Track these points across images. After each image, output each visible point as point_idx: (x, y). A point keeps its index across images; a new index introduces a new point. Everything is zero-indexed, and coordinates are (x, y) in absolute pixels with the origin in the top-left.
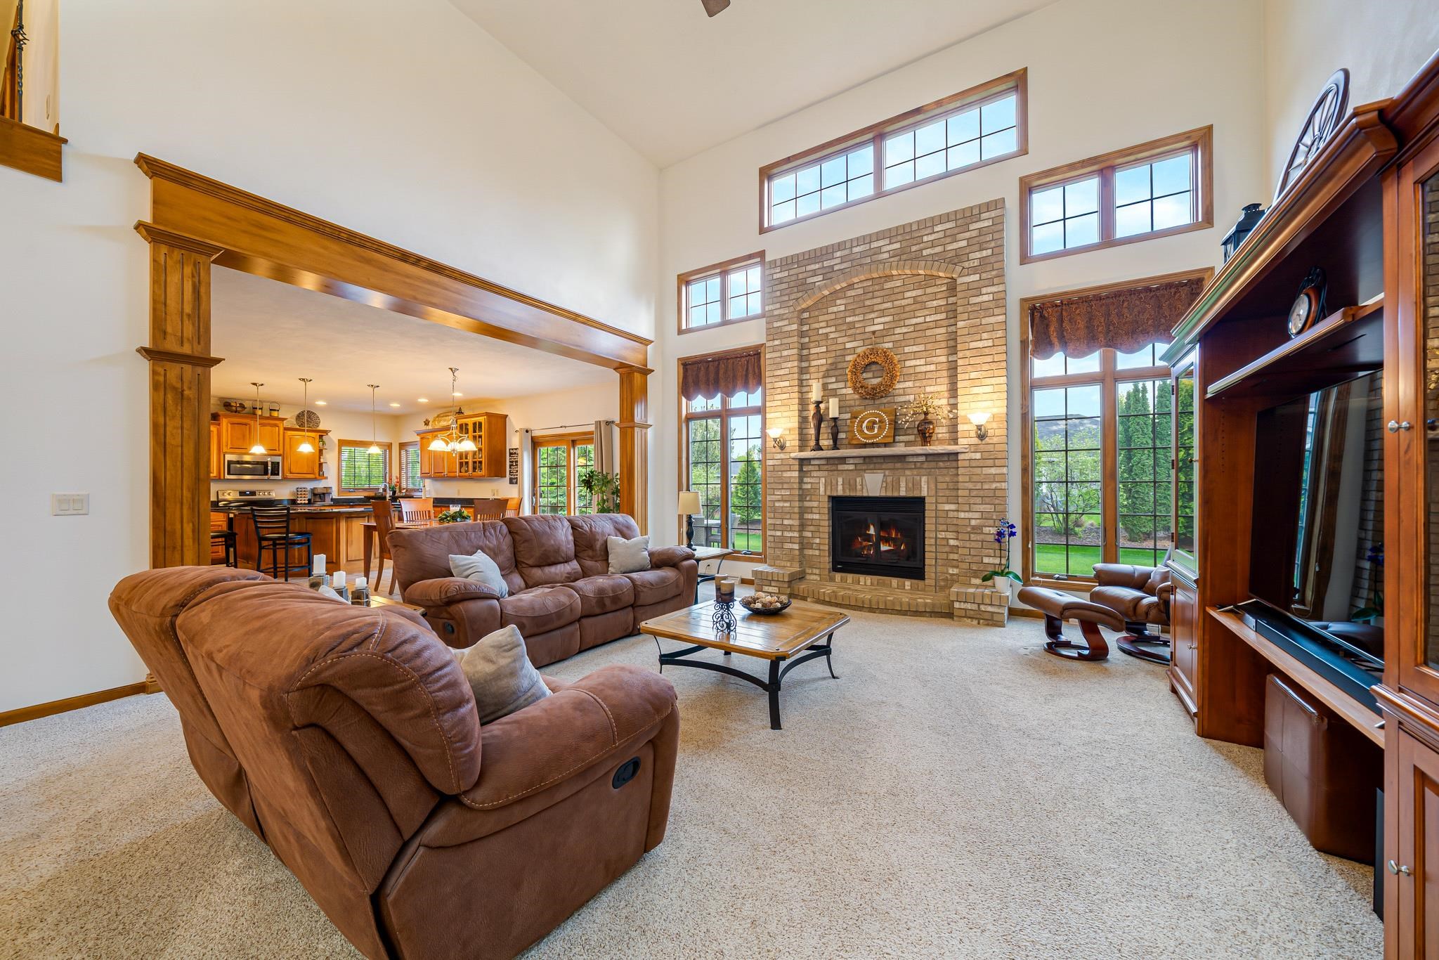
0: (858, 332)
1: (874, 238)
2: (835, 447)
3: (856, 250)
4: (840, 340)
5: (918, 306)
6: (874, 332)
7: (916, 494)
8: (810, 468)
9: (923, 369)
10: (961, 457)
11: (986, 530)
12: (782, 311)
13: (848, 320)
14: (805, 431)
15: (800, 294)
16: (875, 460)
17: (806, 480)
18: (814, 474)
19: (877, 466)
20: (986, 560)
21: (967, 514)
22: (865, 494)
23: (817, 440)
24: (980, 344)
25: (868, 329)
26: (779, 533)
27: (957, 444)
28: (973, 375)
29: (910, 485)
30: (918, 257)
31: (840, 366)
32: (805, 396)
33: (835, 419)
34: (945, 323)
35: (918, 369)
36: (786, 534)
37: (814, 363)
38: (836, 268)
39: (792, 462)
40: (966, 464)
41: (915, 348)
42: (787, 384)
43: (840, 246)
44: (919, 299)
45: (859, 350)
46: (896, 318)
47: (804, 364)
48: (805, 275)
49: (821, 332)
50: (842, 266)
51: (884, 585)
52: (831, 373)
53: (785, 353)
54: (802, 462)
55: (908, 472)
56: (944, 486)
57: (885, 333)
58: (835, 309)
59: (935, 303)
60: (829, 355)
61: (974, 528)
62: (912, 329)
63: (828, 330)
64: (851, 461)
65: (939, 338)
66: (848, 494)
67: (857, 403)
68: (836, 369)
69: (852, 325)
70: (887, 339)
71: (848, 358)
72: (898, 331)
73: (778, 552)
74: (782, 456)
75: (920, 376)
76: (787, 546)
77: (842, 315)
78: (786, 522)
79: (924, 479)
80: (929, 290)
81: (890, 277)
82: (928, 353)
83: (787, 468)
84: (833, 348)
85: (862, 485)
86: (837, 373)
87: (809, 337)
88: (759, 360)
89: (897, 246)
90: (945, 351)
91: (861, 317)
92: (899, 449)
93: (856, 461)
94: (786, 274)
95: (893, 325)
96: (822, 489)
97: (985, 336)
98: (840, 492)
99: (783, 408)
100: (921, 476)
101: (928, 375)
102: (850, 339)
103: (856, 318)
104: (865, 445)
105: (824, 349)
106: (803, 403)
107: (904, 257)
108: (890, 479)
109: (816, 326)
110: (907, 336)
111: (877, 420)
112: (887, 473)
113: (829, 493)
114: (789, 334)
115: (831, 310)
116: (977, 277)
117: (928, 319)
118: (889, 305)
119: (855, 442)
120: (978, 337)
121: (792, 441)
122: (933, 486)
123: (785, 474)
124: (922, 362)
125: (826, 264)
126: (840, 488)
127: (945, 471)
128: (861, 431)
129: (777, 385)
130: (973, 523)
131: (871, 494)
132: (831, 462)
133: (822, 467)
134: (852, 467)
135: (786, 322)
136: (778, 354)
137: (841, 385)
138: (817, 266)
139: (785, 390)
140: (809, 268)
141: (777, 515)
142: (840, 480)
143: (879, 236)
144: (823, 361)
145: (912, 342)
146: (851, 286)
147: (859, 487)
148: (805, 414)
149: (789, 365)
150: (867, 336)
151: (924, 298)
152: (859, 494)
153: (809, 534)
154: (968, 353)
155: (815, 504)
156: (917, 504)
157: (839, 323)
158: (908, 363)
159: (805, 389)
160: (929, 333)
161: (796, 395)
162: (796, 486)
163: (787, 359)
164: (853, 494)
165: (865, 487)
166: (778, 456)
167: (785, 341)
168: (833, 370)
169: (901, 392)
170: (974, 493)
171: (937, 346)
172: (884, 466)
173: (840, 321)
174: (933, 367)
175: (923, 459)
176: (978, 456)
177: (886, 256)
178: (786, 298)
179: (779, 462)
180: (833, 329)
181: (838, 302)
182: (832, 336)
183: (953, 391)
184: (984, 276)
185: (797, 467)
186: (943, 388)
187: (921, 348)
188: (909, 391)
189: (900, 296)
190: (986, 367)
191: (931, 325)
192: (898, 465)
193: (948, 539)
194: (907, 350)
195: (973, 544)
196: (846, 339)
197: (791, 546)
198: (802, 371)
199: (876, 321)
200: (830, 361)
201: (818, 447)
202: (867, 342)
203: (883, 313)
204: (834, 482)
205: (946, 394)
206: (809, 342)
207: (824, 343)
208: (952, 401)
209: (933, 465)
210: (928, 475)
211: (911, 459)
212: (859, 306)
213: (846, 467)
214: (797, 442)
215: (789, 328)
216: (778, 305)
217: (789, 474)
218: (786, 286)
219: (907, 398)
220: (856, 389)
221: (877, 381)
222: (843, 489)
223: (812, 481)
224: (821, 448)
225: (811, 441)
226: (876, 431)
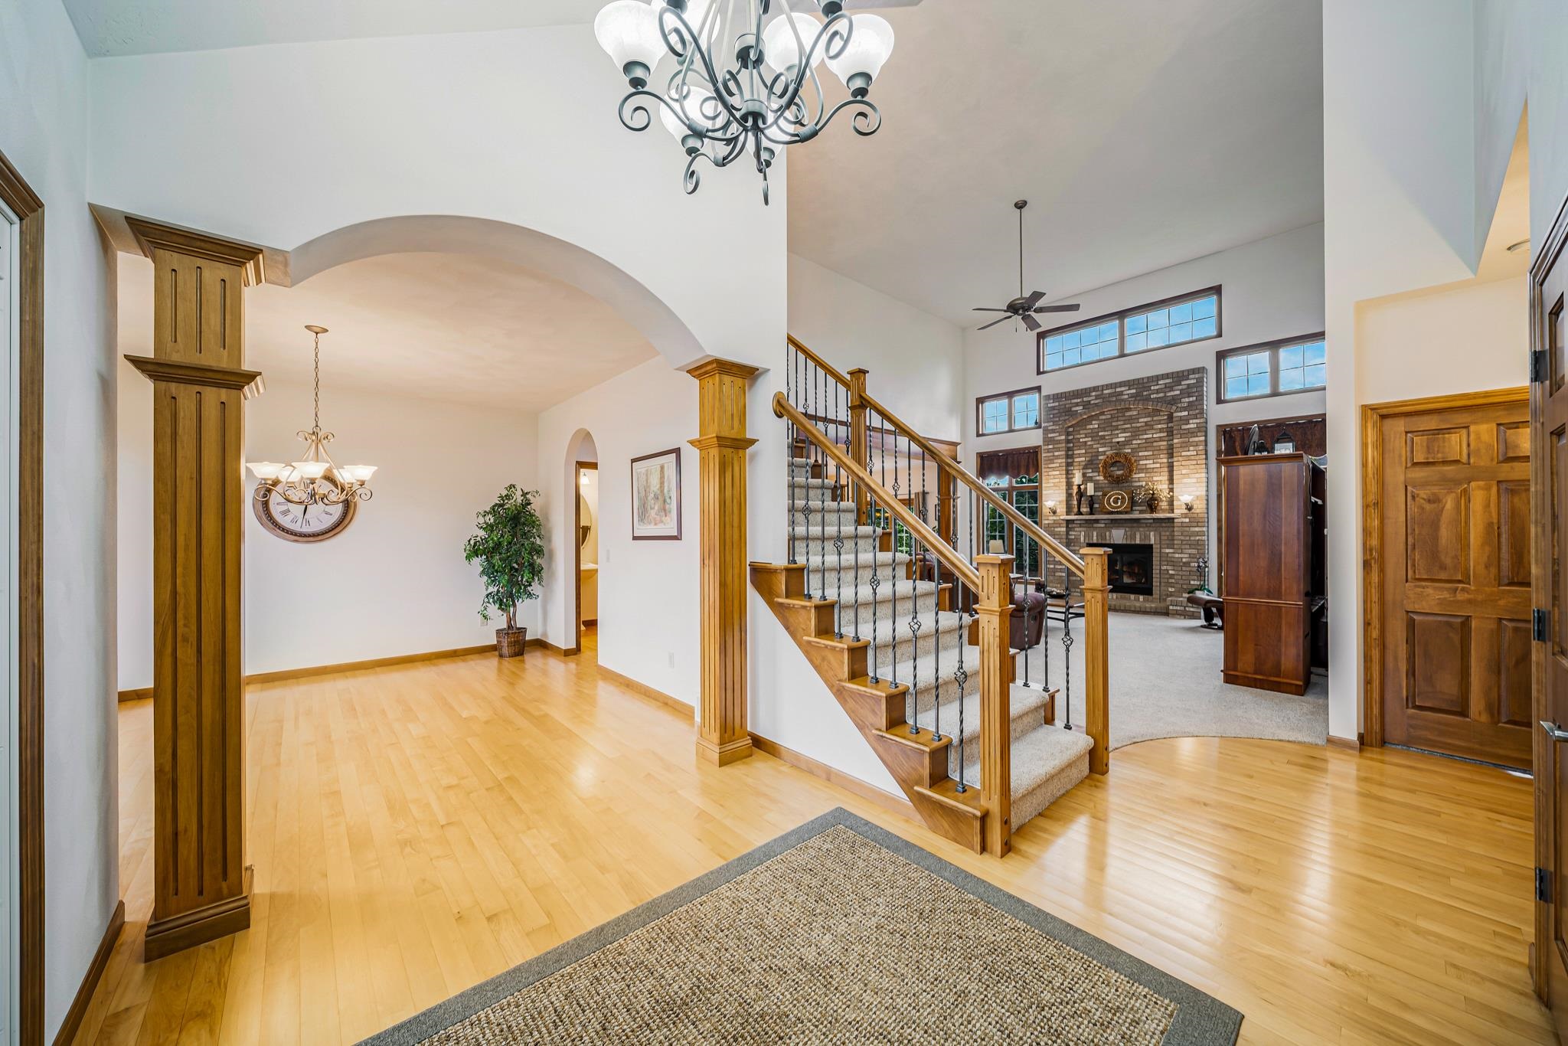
0: (1107, 441)
1: (1118, 385)
2: (1091, 513)
3: (1105, 392)
4: (1095, 446)
5: (1148, 428)
6: (1118, 442)
7: (1147, 542)
8: (1074, 525)
9: (1152, 466)
10: (1176, 521)
11: (1192, 564)
12: (1054, 427)
13: (1100, 434)
14: (1070, 502)
15: (1067, 417)
16: (1119, 521)
17: (1070, 533)
18: (1077, 529)
19: (1120, 525)
20: (1192, 582)
21: (1180, 555)
22: (1112, 542)
23: (1079, 508)
24: (1188, 453)
25: (1114, 440)
26: (1052, 566)
27: (1173, 513)
28: (1184, 472)
29: (1143, 537)
30: (1148, 399)
31: (1095, 462)
32: (1070, 480)
33: (1091, 496)
34: (1166, 439)
35: (1148, 466)
37: (1076, 460)
38: (1092, 402)
39: (1061, 522)
40: (1180, 525)
41: (1146, 453)
42: (1058, 473)
43: (1095, 389)
44: (1149, 423)
45: (1108, 453)
46: (1133, 434)
47: (1070, 460)
48: (1070, 405)
49: (1081, 440)
50: (1096, 402)
51: (1125, 598)
52: (1089, 466)
53: (1056, 454)
54: (1068, 521)
55: (1141, 529)
56: (1166, 538)
57: (1126, 443)
58: (1091, 427)
59: (1159, 426)
60: (1087, 455)
61: (1184, 563)
62: (1144, 441)
63: (1086, 439)
64: (1103, 522)
65: (1162, 447)
67: (1107, 486)
68: (1092, 464)
69: (1103, 437)
70: (1127, 447)
71: (1101, 458)
72: (1134, 442)
74: (1055, 518)
75: (1149, 470)
76: (1057, 574)
77: (1096, 430)
79: (1152, 533)
80: (1155, 418)
81: (1129, 409)
82: (1154, 456)
83: (1058, 525)
84: (1090, 451)
85: (1110, 537)
86: (1093, 466)
87: (1073, 443)
88: (1037, 456)
89: (1134, 391)
90: (1166, 456)
91: (1109, 433)
92: (1136, 515)
93: (1106, 522)
94: (1057, 404)
95: (1131, 438)
96: (1082, 539)
97: (1191, 448)
99: (1055, 488)
100: (1150, 532)
101: (1155, 470)
102: (1101, 446)
103: (1106, 433)
104: (1112, 513)
105: (1084, 451)
106: (1069, 485)
107: (1138, 398)
108: (1129, 533)
109: (1078, 436)
110: (1140, 445)
111: (1120, 497)
112: (1127, 529)
113: (1087, 541)
114: (1059, 442)
115: (1088, 427)
116: (1186, 413)
117: (1155, 436)
118: (1129, 426)
119: (1105, 510)
120: (1187, 449)
121: (1061, 509)
122: (1158, 538)
123: (1056, 529)
124: (1151, 462)
125: (1085, 399)
126: (1095, 538)
127: (1166, 529)
128: (1109, 504)
129: (1050, 473)
130: (1184, 560)
131: (1116, 543)
132: (1089, 522)
133: (1082, 525)
134: (1103, 525)
135: (1057, 434)
136: (1051, 454)
137: (1096, 474)
138: (1079, 400)
139: (1056, 477)
140: (1073, 401)
142: (1095, 534)
143: (1121, 384)
144: (1083, 459)
145: (1144, 449)
146: (1103, 413)
147: (1108, 538)
148: (1070, 491)
149: (1059, 461)
150: (1114, 444)
151: (1152, 423)
152: (1108, 542)
154: (1180, 458)
156: (1148, 549)
157: (1094, 435)
158: (1141, 462)
159: (1070, 476)
160: (1155, 444)
161: (1064, 480)
162: (1064, 537)
163: (1058, 457)
164: (1104, 542)
165: (1112, 538)
166: (1052, 518)
167: (1056, 446)
168: (1091, 464)
169: (1137, 480)
170: (1184, 542)
171: (1160, 452)
172: (1125, 526)
173: (1095, 434)
174: (1158, 465)
175: (1152, 521)
176: (1187, 520)
177: (1126, 397)
178: (1057, 419)
179: (1051, 522)
180: (1090, 439)
181: (1094, 422)
182: (1089, 443)
183: (1171, 481)
184: (1191, 413)
185: (1065, 525)
186: (1165, 478)
187: (1151, 453)
188: (1142, 479)
189: (1136, 421)
190: (1192, 467)
191: (1157, 439)
192: (1135, 525)
193: (1167, 570)
194: (1140, 454)
195: (1184, 573)
196: (1099, 446)
197: (1060, 574)
198: (1068, 465)
199: (1119, 435)
200: (1087, 459)
201: (1079, 513)
202: (1114, 448)
203: (1124, 431)
204: (1091, 534)
205: (1167, 482)
206: (1074, 447)
207: (1083, 447)
208: (1171, 486)
209: (1158, 525)
210: (1155, 531)
211: (1143, 521)
212: (1107, 425)
213: (1099, 525)
214: (1065, 510)
215: (1059, 438)
216: (1051, 424)
217: (1059, 529)
218: (1056, 411)
219: (1141, 484)
220: (1106, 477)
221: (1120, 473)
222: (1097, 539)
223: (1075, 533)
224: (1082, 514)
225: (1075, 511)
226: (1119, 504)
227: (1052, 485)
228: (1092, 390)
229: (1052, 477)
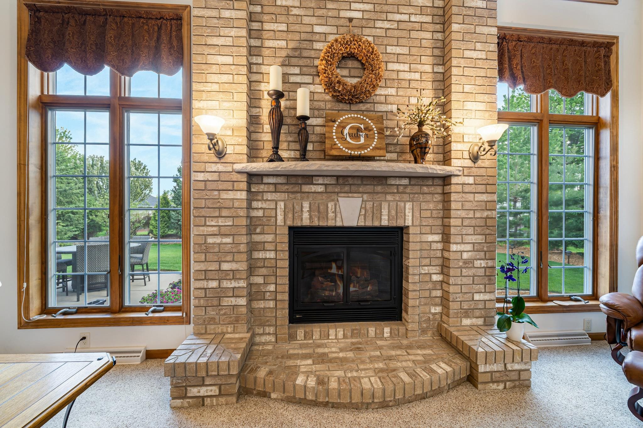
0: (330, 14)
2: (303, 157)
4: (306, 20)
6: (351, 20)
7: (400, 223)
8: (262, 187)
9: (407, 76)
10: (454, 180)
11: (477, 263)
14: (254, 136)
16: (351, 181)
17: (255, 204)
18: (269, 196)
19: (354, 188)
20: (477, 297)
21: (459, 246)
22: (339, 224)
23: (276, 148)
24: (474, 54)
25: (343, 14)
26: (214, 284)
27: (450, 165)
28: (467, 88)
29: (393, 213)
31: (305, 53)
32: (255, 86)
33: (304, 118)
34: (431, 27)
35: (402, 75)
36: (226, 284)
37: (268, 43)
39: (235, 177)
40: (459, 188)
41: (398, 50)
42: (229, 60)
45: (332, 38)
46: (378, 8)
47: (254, 42)
52: (294, 61)
54: (251, 178)
55: (389, 197)
56: (428, 214)
57: (364, 23)
60: (290, 36)
61: (466, 262)
62: (395, 25)
64: (321, 181)
66: (316, 223)
67: (329, 106)
68: (300, 57)
69: (322, 4)
70: (367, 31)
71: (317, 46)
72: (379, 24)
73: (212, 313)
74: (220, 167)
76: (227, 302)
78: (225, 266)
79: (409, 205)
82: (412, 58)
83: (229, 186)
84: (297, 28)
85: (335, 212)
86: (301, 62)
87: (262, 6)
88: (179, 28)
90: (430, 60)
95: (373, 16)
96: (280, 218)
97: (479, 46)
98: (306, 221)
99: (221, 95)
100: (405, 202)
101: (413, 84)
102: (320, 21)
104: (343, 158)
105: (283, 27)
106: (254, 92)
108: (369, 205)
110: (389, 33)
111: (362, 126)
112: (365, 197)
113: (289, 223)
117: (413, 18)
119: (335, 153)
120: (471, 46)
121: (236, 146)
122: (417, 214)
123: (224, 195)
124: (406, 67)
126: (306, 215)
127: (428, 197)
130: (465, 256)
131: (346, 224)
132: (293, 180)
133: (280, 187)
134: (320, 189)
136: (214, 13)
137: (307, 78)
139: (224, 69)
141: (210, 257)
142: (306, 205)
144: (283, 44)
147: (331, 215)
148: (255, 111)
149: (233, 32)
150: (342, 22)
152: (331, 223)
153: (260, 280)
154: (462, 62)
155: (270, 238)
156: (399, 235)
158: (391, 66)
159: (255, 77)
160: (414, 34)
161: (244, 79)
162: (242, 213)
163: (229, 23)
164: (323, 224)
165: (339, 215)
166: (214, 167)
168: (296, 57)
169: (383, 99)
170: (466, 222)
171: (422, 51)
172: (361, 190)
174: (417, 76)
175: (405, 182)
176: (471, 180)
179: (215, 177)
182: (295, 11)
185: (244, 186)
187: (405, 50)
188: (391, 99)
191: (417, 26)
192: (379, 188)
193: (431, 274)
194: (389, 49)
195: (465, 280)
196: (314, 20)
197: (233, 301)
198: (252, 51)
199: (353, 6)
200: (292, 45)
201: (276, 157)
202: (342, 30)
204: (297, 208)
206: (262, 13)
207: (283, 18)
209: (416, 189)
210: (413, 201)
211: (393, 181)
213: (313, 188)
214: (244, 150)
219: (389, 108)
220: (330, 86)
221: (354, 81)
222: (311, 218)
223: (264, 205)
224: (281, 159)
225: (267, 152)
226: (362, 140)
227: (215, 87)
229: (214, 69)
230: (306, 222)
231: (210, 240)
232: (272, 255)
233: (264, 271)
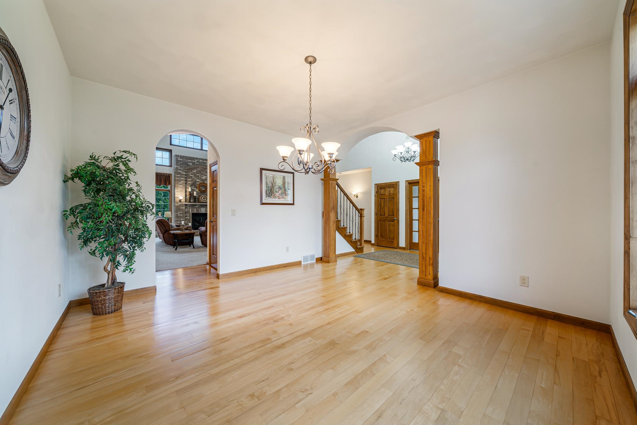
0: (199, 178)
1: (205, 160)
2: (194, 202)
4: (195, 179)
8: (187, 207)
12: (180, 168)
14: (186, 198)
15: (186, 166)
16: (203, 205)
22: (201, 212)
23: (190, 200)
25: (202, 178)
32: (187, 190)
33: (195, 196)
37: (189, 182)
38: (195, 163)
39: (183, 205)
42: (182, 186)
43: (197, 159)
45: (200, 182)
47: (186, 182)
48: (187, 162)
49: (190, 175)
50: (197, 163)
53: (181, 179)
54: (186, 205)
58: (194, 171)
63: (192, 176)
66: (197, 212)
68: (194, 185)
69: (198, 176)
71: (197, 183)
74: (180, 203)
77: (195, 173)
78: (181, 219)
84: (193, 180)
86: (194, 186)
88: (170, 177)
93: (199, 205)
94: (182, 160)
96: (190, 211)
103: (199, 175)
104: (202, 202)
105: (191, 180)
106: (186, 192)
109: (189, 174)
113: (192, 212)
114: (183, 174)
115: (193, 171)
119: (200, 202)
121: (183, 200)
123: (181, 208)
125: (193, 161)
126: (195, 211)
128: (202, 199)
129: (179, 186)
132: (193, 205)
133: (191, 206)
134: (198, 207)
135: (182, 171)
136: (179, 178)
137: (196, 189)
138: (190, 161)
140: (188, 160)
142: (195, 210)
146: (198, 168)
147: (200, 211)
148: (187, 194)
149: (183, 182)
153: (187, 222)
157: (195, 174)
159: (186, 188)
161: (184, 189)
162: (184, 211)
163: (182, 180)
167: (181, 176)
178: (182, 166)
179: (179, 205)
180: (193, 176)
181: (195, 170)
182: (193, 177)
196: (196, 179)
198: (186, 184)
199: (204, 177)
200: (192, 183)
202: (202, 181)
204: (194, 210)
206: (187, 177)
207: (191, 178)
212: (199, 172)
213: (196, 207)
214: (185, 201)
215: (182, 173)
216: (179, 167)
217: (182, 208)
218: (181, 162)
220: (199, 190)
221: (204, 189)
222: (196, 212)
223: (188, 209)
224: (191, 202)
225: (188, 200)
227: (179, 190)
228: (196, 159)
229: (179, 187)
230: (195, 212)
231: (178, 215)
232: (189, 218)
233: (187, 220)
